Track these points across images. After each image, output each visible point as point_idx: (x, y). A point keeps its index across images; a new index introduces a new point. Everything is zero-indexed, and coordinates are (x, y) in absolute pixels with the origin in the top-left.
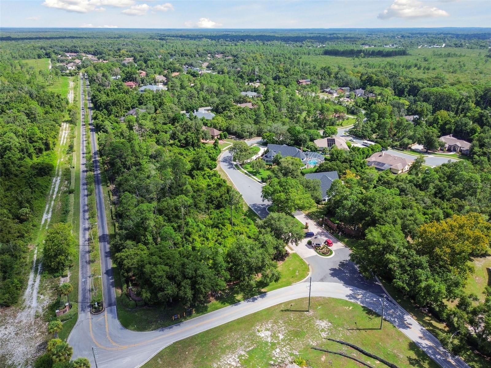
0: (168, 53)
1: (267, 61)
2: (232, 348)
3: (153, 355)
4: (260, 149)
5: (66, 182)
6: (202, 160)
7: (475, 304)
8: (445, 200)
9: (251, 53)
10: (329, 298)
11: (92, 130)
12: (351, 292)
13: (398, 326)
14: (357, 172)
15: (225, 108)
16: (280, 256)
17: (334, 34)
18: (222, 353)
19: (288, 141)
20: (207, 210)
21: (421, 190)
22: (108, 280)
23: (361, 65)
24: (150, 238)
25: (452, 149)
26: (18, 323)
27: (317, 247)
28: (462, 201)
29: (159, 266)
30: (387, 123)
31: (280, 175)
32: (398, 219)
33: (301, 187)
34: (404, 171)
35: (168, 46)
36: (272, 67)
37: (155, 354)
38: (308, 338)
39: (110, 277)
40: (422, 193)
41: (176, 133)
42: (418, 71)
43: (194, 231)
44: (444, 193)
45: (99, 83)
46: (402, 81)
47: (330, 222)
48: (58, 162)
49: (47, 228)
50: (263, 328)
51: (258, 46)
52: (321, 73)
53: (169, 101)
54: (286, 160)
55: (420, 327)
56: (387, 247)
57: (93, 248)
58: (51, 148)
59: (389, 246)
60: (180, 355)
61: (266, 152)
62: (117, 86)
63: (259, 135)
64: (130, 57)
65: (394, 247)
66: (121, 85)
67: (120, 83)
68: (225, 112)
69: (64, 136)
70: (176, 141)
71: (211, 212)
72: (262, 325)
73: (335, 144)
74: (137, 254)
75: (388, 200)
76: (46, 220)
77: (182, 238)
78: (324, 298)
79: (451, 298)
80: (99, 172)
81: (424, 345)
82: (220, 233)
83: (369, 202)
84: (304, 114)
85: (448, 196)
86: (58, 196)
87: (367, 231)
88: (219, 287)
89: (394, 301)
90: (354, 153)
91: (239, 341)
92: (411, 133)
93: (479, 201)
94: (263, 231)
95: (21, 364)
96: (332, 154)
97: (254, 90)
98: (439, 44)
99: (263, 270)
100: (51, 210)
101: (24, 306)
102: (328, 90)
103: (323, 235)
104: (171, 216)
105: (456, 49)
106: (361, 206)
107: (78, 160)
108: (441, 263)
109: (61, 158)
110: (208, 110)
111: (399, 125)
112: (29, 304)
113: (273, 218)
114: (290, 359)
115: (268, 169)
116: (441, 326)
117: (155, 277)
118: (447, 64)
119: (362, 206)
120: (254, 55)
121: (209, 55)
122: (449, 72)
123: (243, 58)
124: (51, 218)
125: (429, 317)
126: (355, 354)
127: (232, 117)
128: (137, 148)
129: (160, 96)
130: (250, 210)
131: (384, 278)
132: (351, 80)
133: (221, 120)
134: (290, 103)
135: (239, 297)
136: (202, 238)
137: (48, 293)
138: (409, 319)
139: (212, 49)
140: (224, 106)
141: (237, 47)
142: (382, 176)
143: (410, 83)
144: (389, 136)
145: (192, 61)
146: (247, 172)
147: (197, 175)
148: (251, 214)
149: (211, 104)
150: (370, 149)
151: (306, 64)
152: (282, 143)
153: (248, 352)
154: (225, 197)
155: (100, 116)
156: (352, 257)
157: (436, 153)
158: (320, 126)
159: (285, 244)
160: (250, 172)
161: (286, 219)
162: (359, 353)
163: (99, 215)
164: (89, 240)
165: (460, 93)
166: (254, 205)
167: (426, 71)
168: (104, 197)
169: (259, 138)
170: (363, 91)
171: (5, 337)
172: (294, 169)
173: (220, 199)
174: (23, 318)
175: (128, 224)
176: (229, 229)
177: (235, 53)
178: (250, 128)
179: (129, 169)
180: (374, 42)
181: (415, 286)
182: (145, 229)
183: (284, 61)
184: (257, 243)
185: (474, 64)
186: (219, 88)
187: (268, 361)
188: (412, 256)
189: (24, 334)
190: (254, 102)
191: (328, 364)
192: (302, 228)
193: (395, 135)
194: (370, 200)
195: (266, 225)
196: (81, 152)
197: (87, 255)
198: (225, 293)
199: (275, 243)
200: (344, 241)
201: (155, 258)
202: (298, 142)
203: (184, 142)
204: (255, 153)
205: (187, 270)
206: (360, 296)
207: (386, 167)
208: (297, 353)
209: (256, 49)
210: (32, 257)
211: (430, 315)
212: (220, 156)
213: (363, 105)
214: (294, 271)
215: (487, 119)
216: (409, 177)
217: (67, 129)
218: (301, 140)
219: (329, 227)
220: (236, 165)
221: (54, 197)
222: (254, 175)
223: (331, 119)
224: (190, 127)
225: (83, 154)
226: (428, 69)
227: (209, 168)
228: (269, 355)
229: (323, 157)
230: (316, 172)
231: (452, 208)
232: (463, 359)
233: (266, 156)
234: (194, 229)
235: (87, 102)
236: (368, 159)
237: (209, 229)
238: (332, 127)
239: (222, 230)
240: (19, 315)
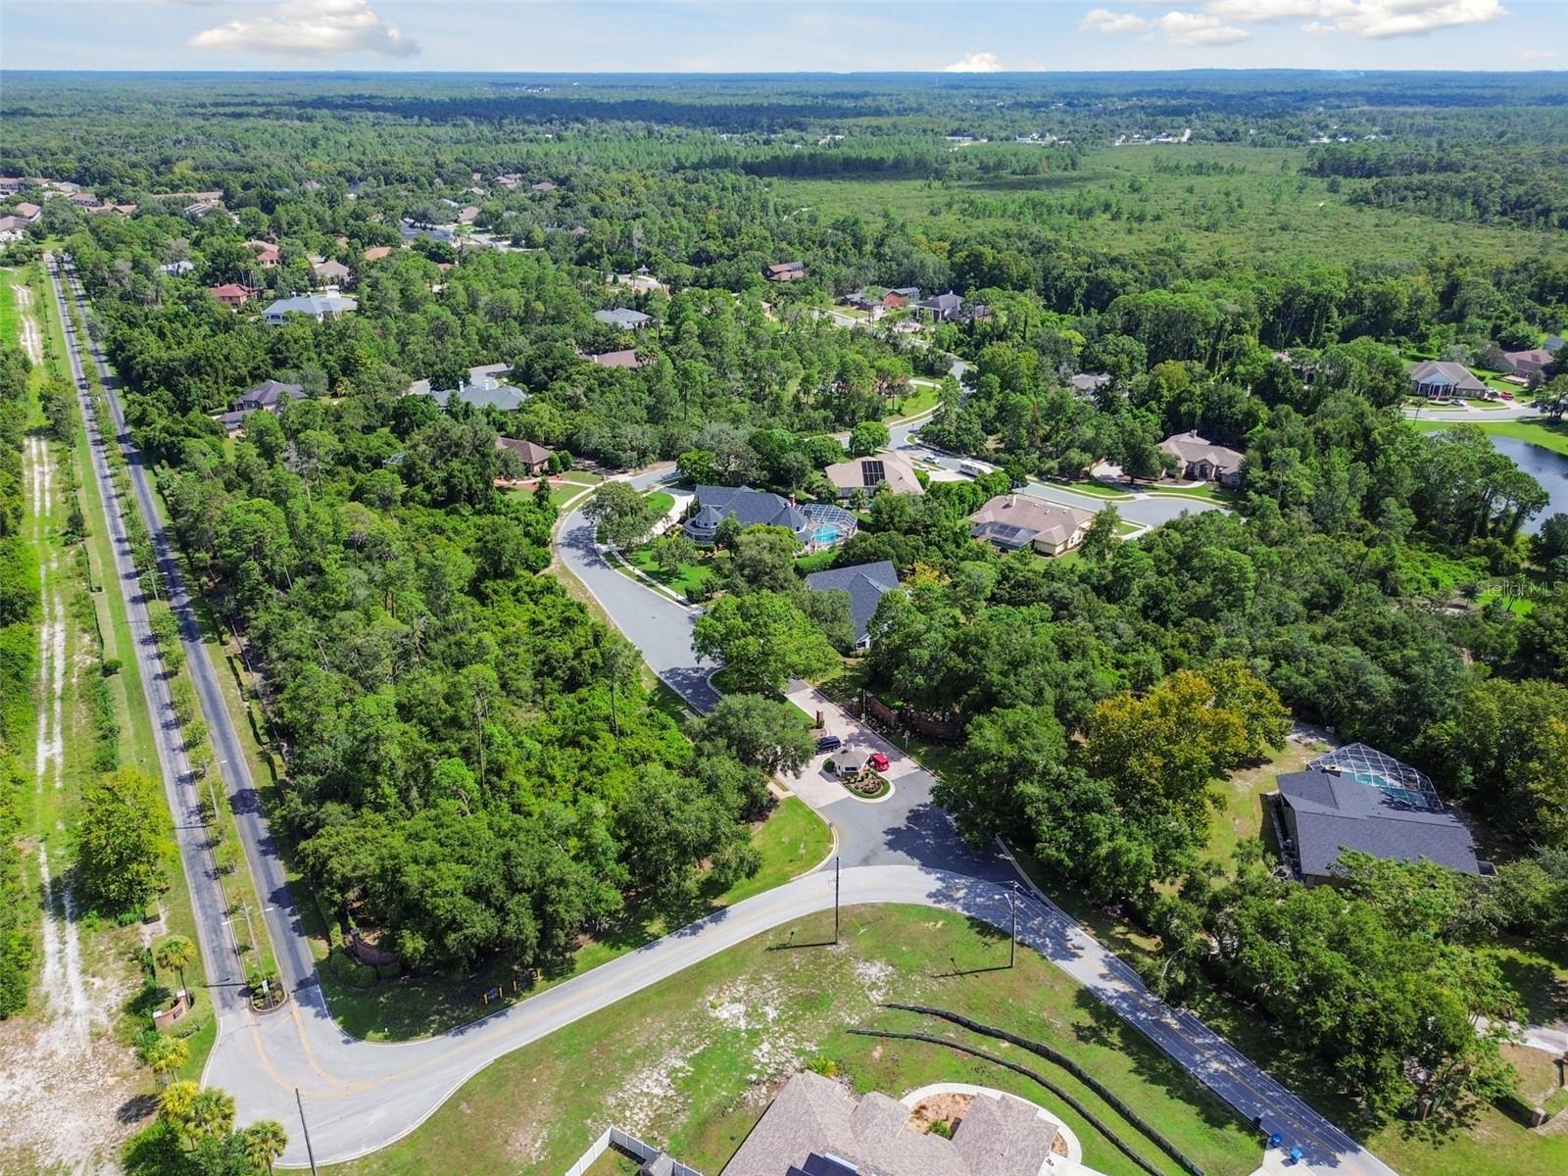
0: (340, 174)
1: (665, 199)
2: (650, 1055)
3: (445, 1097)
4: (673, 502)
5: (87, 638)
6: (509, 548)
7: (1217, 885)
8: (1170, 625)
9: (613, 168)
10: (887, 904)
11: (131, 459)
12: (939, 885)
13: (1051, 955)
14: (946, 557)
15: (554, 369)
16: (757, 808)
17: (866, 95)
18: (627, 1069)
19: (754, 474)
20: (538, 698)
21: (1111, 600)
22: (282, 918)
23: (949, 205)
24: (389, 791)
25: (1197, 472)
26: (44, 1059)
27: (849, 776)
28: (1209, 624)
29: (441, 865)
30: (1023, 408)
31: (741, 582)
32: (1047, 688)
33: (798, 614)
34: (1070, 546)
35: (332, 143)
36: (685, 223)
37: (451, 1091)
38: (839, 1009)
39: (288, 910)
40: (1113, 609)
41: (414, 463)
42: (1113, 225)
43: (513, 762)
44: (1165, 606)
45: (120, 290)
46: (1068, 267)
47: (879, 706)
48: (43, 576)
49: (58, 785)
50: (726, 997)
51: (633, 144)
52: (834, 239)
53: (373, 351)
54: (754, 540)
55: (1101, 953)
56: (1020, 764)
57: (221, 833)
58: (10, 528)
59: (1025, 760)
60: (517, 1086)
61: (693, 510)
62: (187, 299)
63: (665, 456)
64: (209, 189)
65: (1036, 763)
66: (200, 297)
67: (195, 291)
68: (557, 385)
69: (42, 484)
70: (419, 489)
71: (551, 702)
72: (721, 989)
73: (883, 477)
74: (364, 838)
75: (1021, 640)
76: (50, 762)
77: (481, 785)
78: (873, 905)
79: (1168, 874)
80: (187, 599)
81: (1110, 993)
82: (585, 759)
83: (973, 648)
84: (793, 386)
85: (1176, 612)
86: (71, 685)
87: (969, 728)
88: (603, 905)
89: (1042, 896)
90: (936, 504)
91: (665, 1037)
92: (1089, 433)
93: (1253, 620)
94: (707, 746)
95: (83, 1163)
96: (877, 511)
97: (634, 304)
98: (1173, 132)
99: (716, 851)
100: (57, 729)
101: (49, 1012)
102: (856, 297)
103: (864, 741)
104: (439, 722)
105: (1221, 147)
106: (955, 660)
107: (109, 563)
108: (1144, 793)
109: (47, 561)
110: (499, 375)
111: (1055, 409)
112: (65, 1004)
113: (730, 711)
114: (796, 1063)
115: (704, 562)
116: (1149, 944)
117: (435, 894)
118: (1194, 200)
119: (958, 660)
120: (621, 177)
121: (477, 177)
122: (1199, 228)
123: (587, 188)
124: (65, 754)
125: (1125, 925)
126: (952, 1032)
127: (579, 399)
128: (303, 521)
129: (342, 336)
130: (662, 686)
131: (1017, 841)
132: (923, 265)
133: (546, 414)
134: (749, 351)
135: (656, 926)
136: (536, 779)
137: (114, 971)
138: (1079, 935)
139: (485, 155)
140: (549, 364)
141: (563, 147)
142: (1010, 568)
143: (1089, 271)
144: (1032, 444)
145: (427, 204)
146: (644, 575)
147: (495, 592)
148: (666, 697)
149: (507, 358)
150: (979, 488)
151: (787, 210)
152: (735, 480)
153: (692, 1060)
154: (592, 655)
155: (153, 413)
156: (937, 796)
157: (1156, 485)
158: (839, 419)
159: (766, 777)
160: (649, 573)
161: (765, 710)
162: (961, 1028)
163: (215, 732)
164: (201, 812)
165: (1219, 307)
166: (671, 671)
167: (1135, 225)
168: (220, 678)
169: (667, 463)
170: (959, 300)
171: (16, 1099)
172: (778, 562)
173: (575, 663)
174: (56, 1045)
175: (321, 757)
176: (611, 748)
177: (563, 171)
178: (639, 436)
179: (283, 586)
180: (988, 126)
181: (1085, 855)
182: (375, 768)
183: (720, 200)
184: (695, 781)
185: (1269, 197)
186: (527, 304)
187: (742, 1074)
188: (1078, 781)
189: (72, 1085)
190: (641, 349)
191: (889, 1064)
192: (808, 728)
193: (1046, 438)
194: (977, 642)
195: (714, 729)
196: (112, 537)
197: (206, 854)
198: (619, 919)
199: (741, 776)
200: (917, 754)
201: (428, 847)
202: (779, 478)
203: (441, 489)
204: (661, 514)
205: (521, 870)
206: (961, 894)
207: (1022, 538)
208: (814, 1049)
209: (627, 152)
210: (34, 873)
211: (1126, 920)
212: (557, 528)
213: (959, 343)
214: (794, 845)
215: (1285, 381)
216: (1082, 566)
217: (45, 459)
218: (789, 471)
219: (877, 717)
220: (609, 555)
221: (58, 686)
222: (665, 583)
223: (870, 400)
224: (457, 445)
225: (119, 541)
226: (1141, 219)
227: (529, 568)
228: (745, 1061)
229: (854, 515)
230: (837, 564)
231: (1184, 645)
232: (1197, 1015)
233: (694, 524)
234: (509, 754)
235: (92, 359)
236: (974, 518)
237: (555, 751)
238: (872, 424)
239: (590, 751)
240: (41, 1038)
